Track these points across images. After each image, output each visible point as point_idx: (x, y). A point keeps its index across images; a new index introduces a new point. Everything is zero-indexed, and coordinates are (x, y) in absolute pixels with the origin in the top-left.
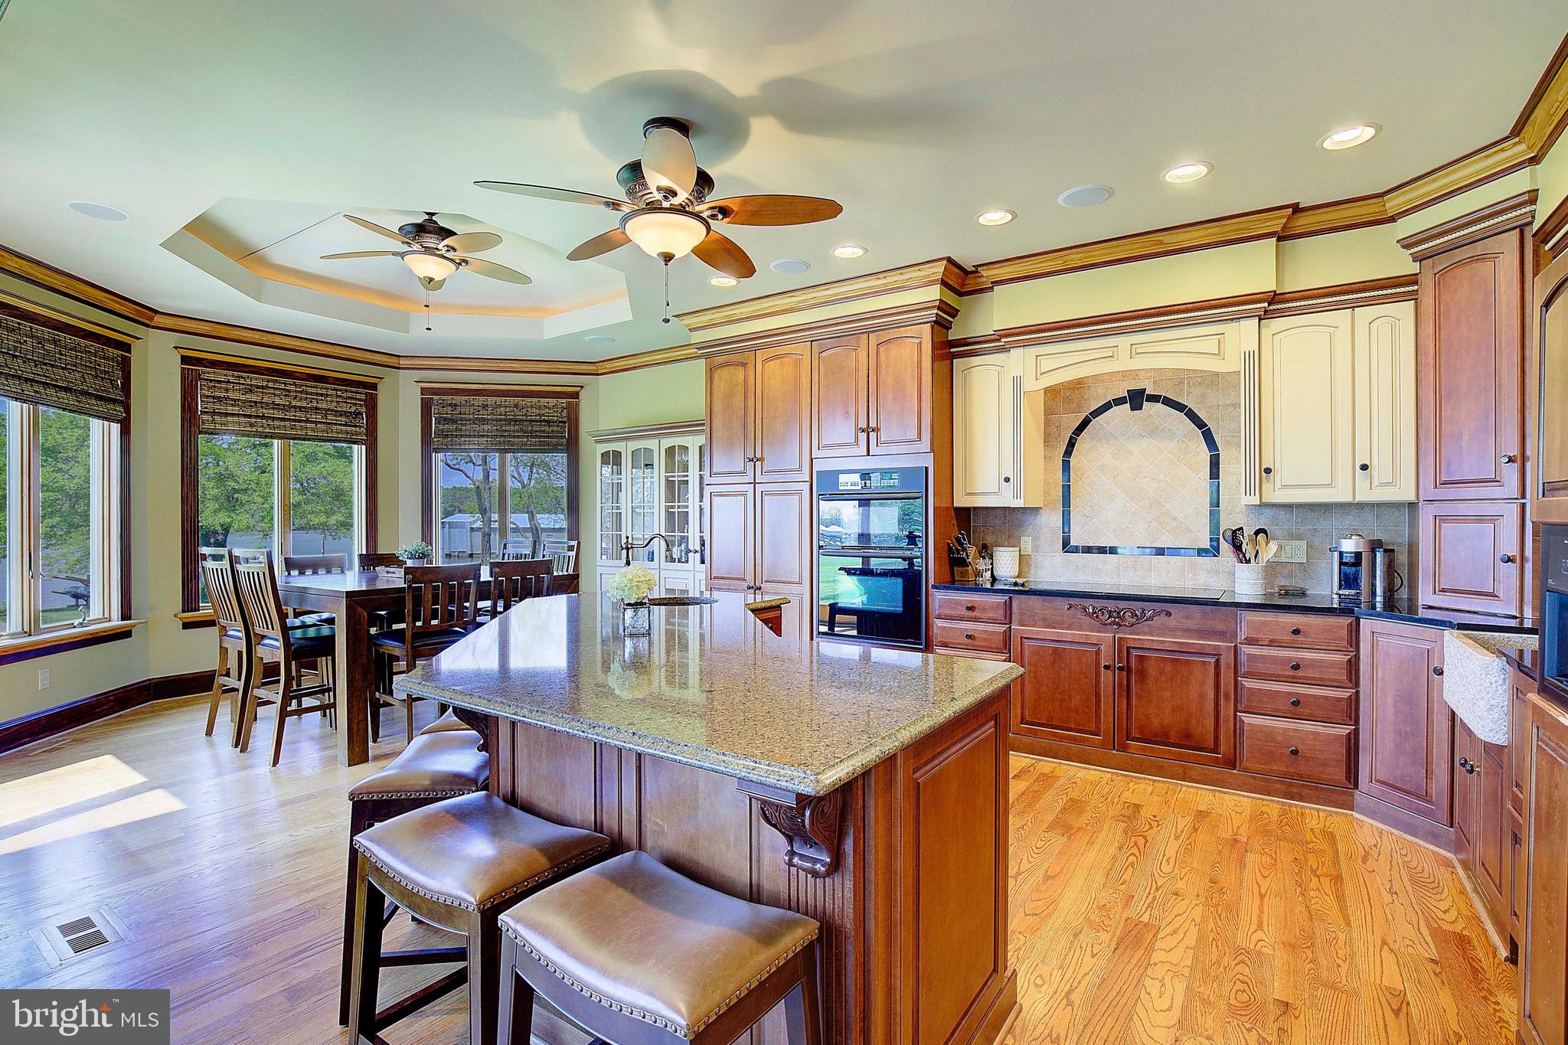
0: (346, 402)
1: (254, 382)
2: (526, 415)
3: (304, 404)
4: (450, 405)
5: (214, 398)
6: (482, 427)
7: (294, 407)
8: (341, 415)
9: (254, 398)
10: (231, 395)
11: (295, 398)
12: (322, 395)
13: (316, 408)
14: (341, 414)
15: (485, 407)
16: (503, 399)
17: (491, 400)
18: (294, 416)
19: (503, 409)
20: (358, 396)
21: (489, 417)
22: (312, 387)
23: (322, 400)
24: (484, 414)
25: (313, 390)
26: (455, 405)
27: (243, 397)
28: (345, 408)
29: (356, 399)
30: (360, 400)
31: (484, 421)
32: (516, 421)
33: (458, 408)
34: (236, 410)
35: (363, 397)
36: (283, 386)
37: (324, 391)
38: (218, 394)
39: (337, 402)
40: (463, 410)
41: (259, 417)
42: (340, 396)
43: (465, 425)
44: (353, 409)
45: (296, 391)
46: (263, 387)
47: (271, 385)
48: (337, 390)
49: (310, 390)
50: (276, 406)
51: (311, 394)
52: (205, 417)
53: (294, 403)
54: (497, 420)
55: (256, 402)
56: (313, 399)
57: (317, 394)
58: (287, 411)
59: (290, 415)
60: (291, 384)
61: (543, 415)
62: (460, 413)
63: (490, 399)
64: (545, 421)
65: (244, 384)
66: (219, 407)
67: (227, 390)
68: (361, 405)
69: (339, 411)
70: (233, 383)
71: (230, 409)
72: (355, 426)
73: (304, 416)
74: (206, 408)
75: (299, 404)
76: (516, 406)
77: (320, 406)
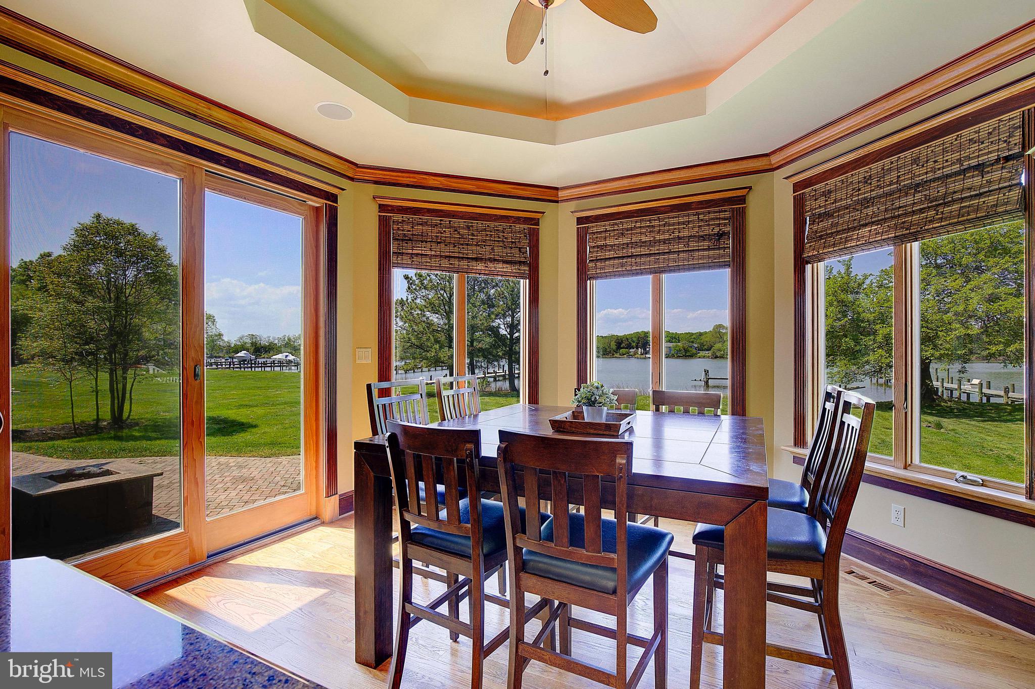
0: (709, 225)
1: (625, 226)
2: (934, 170)
3: (667, 236)
4: (824, 194)
5: (598, 247)
6: (865, 211)
7: (659, 241)
8: (704, 240)
9: (625, 240)
10: (608, 242)
11: (659, 232)
12: (683, 223)
13: (679, 238)
14: (703, 238)
15: (867, 180)
16: (894, 158)
17: (876, 167)
18: (658, 250)
19: (894, 174)
20: (722, 215)
21: (874, 194)
22: (674, 219)
23: (684, 228)
24: (866, 192)
25: (675, 220)
26: (830, 192)
27: (616, 242)
28: (707, 231)
29: (719, 219)
30: (725, 219)
31: (867, 202)
32: (918, 185)
33: (833, 196)
34: (611, 254)
35: (727, 214)
36: (648, 224)
37: (686, 219)
38: (599, 243)
39: (699, 226)
40: (839, 195)
41: (629, 256)
42: (702, 220)
43: (842, 216)
44: (716, 230)
45: (659, 226)
46: (631, 229)
47: (638, 225)
48: (698, 214)
49: (672, 221)
50: (643, 244)
51: (673, 224)
52: (591, 265)
53: (658, 238)
54: (886, 195)
55: (627, 244)
56: (675, 229)
57: (679, 223)
58: (652, 247)
59: (654, 250)
60: (655, 220)
61: (968, 158)
62: (835, 201)
63: (873, 166)
64: (970, 168)
65: (618, 230)
66: (601, 255)
67: (605, 239)
68: (725, 225)
69: (702, 237)
70: (609, 231)
71: (608, 254)
72: (719, 249)
73: (666, 248)
74: (592, 257)
75: (662, 237)
76: (915, 161)
77: (681, 234)
